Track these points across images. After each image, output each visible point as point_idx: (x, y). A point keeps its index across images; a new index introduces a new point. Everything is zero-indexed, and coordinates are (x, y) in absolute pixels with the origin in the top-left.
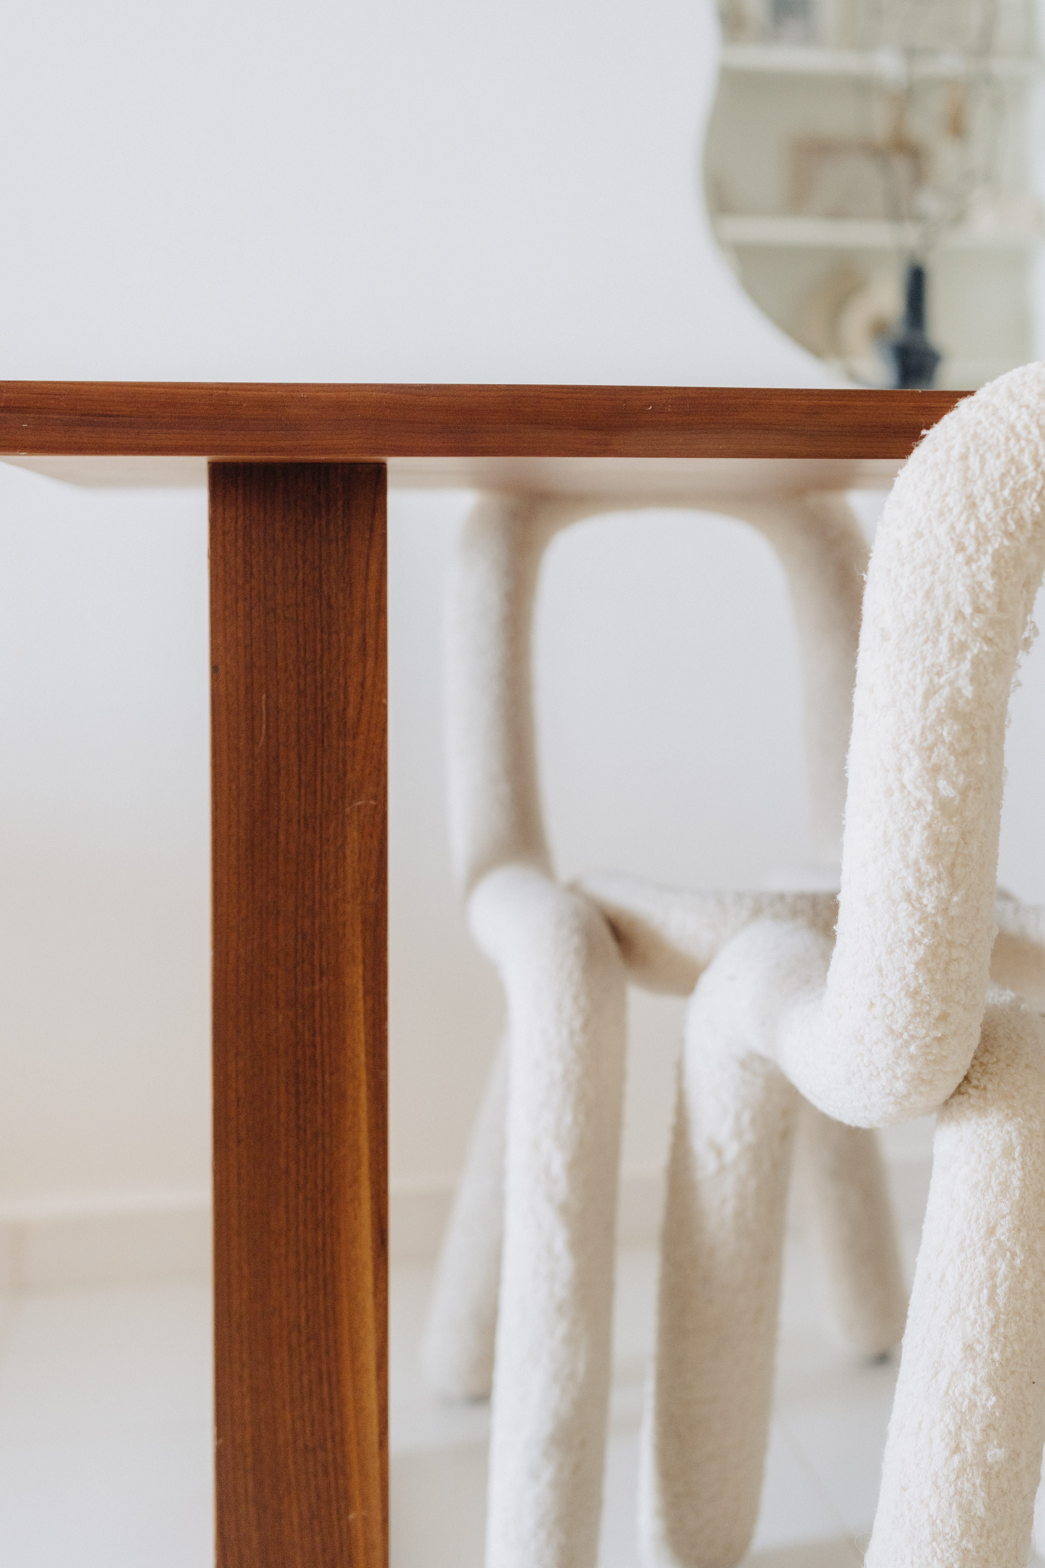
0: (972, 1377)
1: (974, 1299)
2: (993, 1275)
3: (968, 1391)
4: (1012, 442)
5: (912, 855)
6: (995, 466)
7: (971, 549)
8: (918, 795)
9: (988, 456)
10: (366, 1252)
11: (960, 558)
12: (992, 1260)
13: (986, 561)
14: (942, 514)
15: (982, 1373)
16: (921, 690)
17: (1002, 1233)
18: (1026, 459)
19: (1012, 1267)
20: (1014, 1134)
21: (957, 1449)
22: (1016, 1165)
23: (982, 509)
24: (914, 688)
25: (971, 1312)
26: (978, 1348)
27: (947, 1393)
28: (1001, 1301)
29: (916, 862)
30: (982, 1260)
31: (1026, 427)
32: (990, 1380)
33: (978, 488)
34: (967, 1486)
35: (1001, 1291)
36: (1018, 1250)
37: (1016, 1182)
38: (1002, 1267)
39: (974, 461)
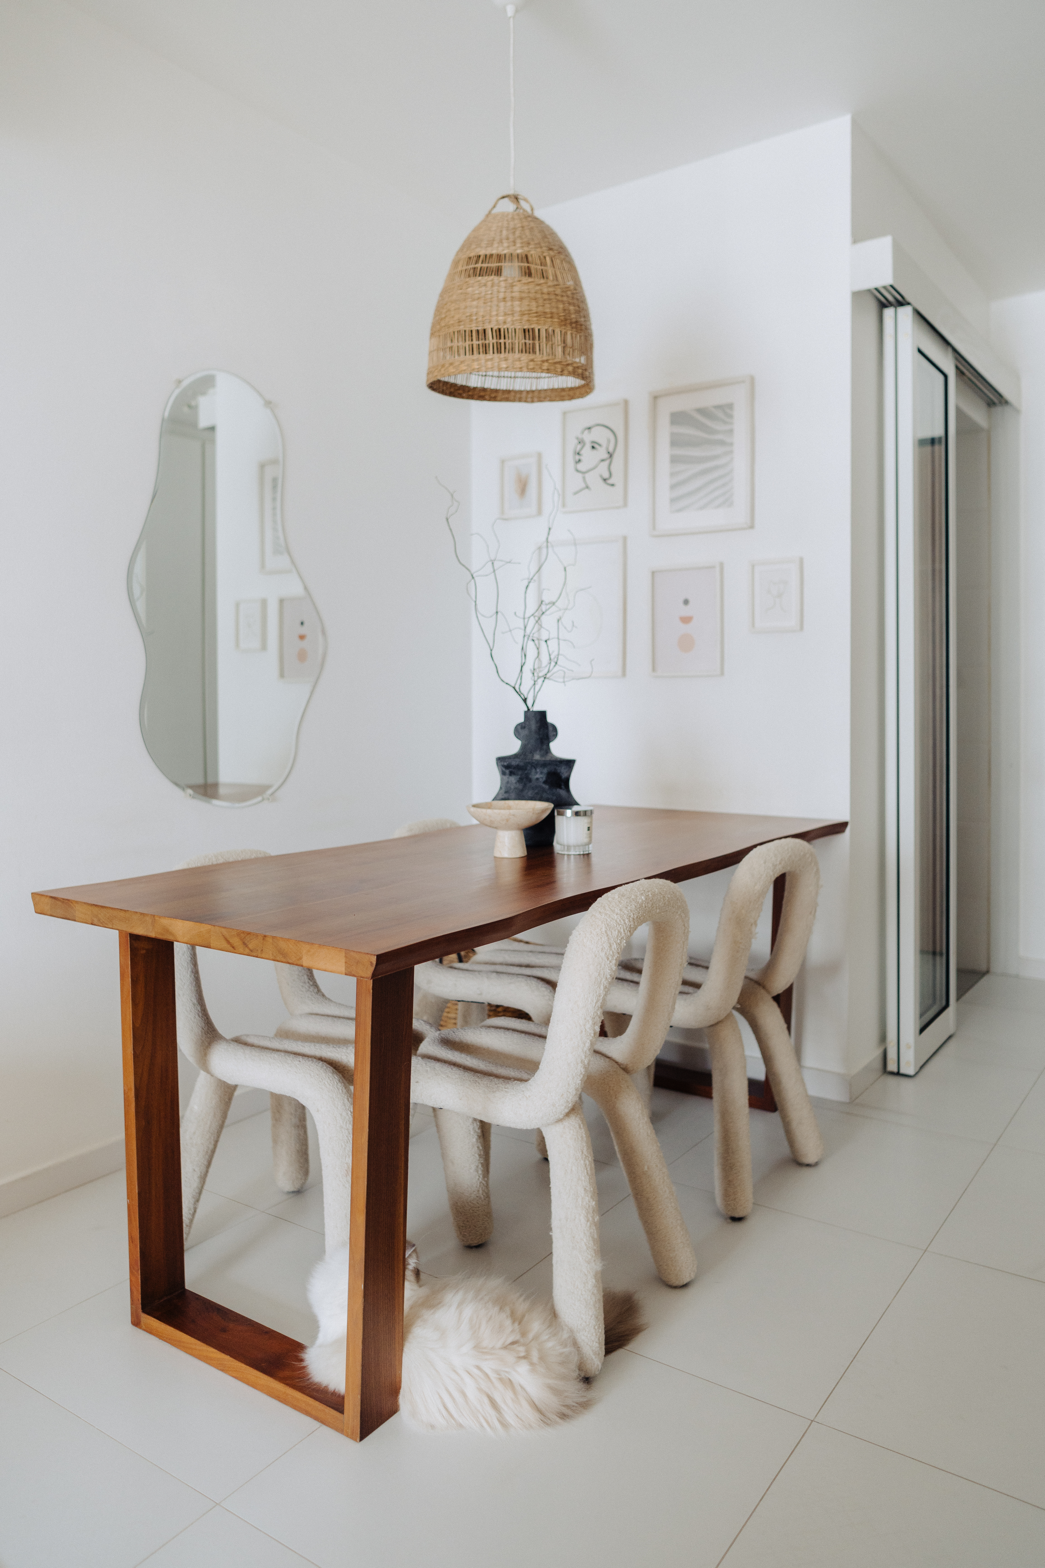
0: (587, 1198)
1: (583, 1174)
2: (586, 1165)
3: (588, 1202)
4: (618, 926)
5: (585, 1049)
6: (615, 933)
7: (610, 959)
8: (590, 1032)
9: (613, 931)
10: (401, 1220)
11: (609, 962)
12: (585, 1161)
13: (614, 962)
14: (602, 949)
15: (589, 1196)
16: (595, 1001)
17: (585, 1151)
18: (622, 931)
19: (589, 1161)
20: (579, 1121)
21: (588, 1221)
22: (583, 1130)
23: (613, 947)
24: (593, 1001)
25: (583, 1178)
26: (587, 1188)
27: (582, 1205)
28: (589, 1172)
29: (586, 1051)
30: (582, 1162)
31: (620, 921)
32: (592, 1197)
33: (612, 941)
34: (592, 1231)
35: (588, 1169)
36: (589, 1156)
37: (584, 1136)
38: (587, 1163)
39: (609, 933)
